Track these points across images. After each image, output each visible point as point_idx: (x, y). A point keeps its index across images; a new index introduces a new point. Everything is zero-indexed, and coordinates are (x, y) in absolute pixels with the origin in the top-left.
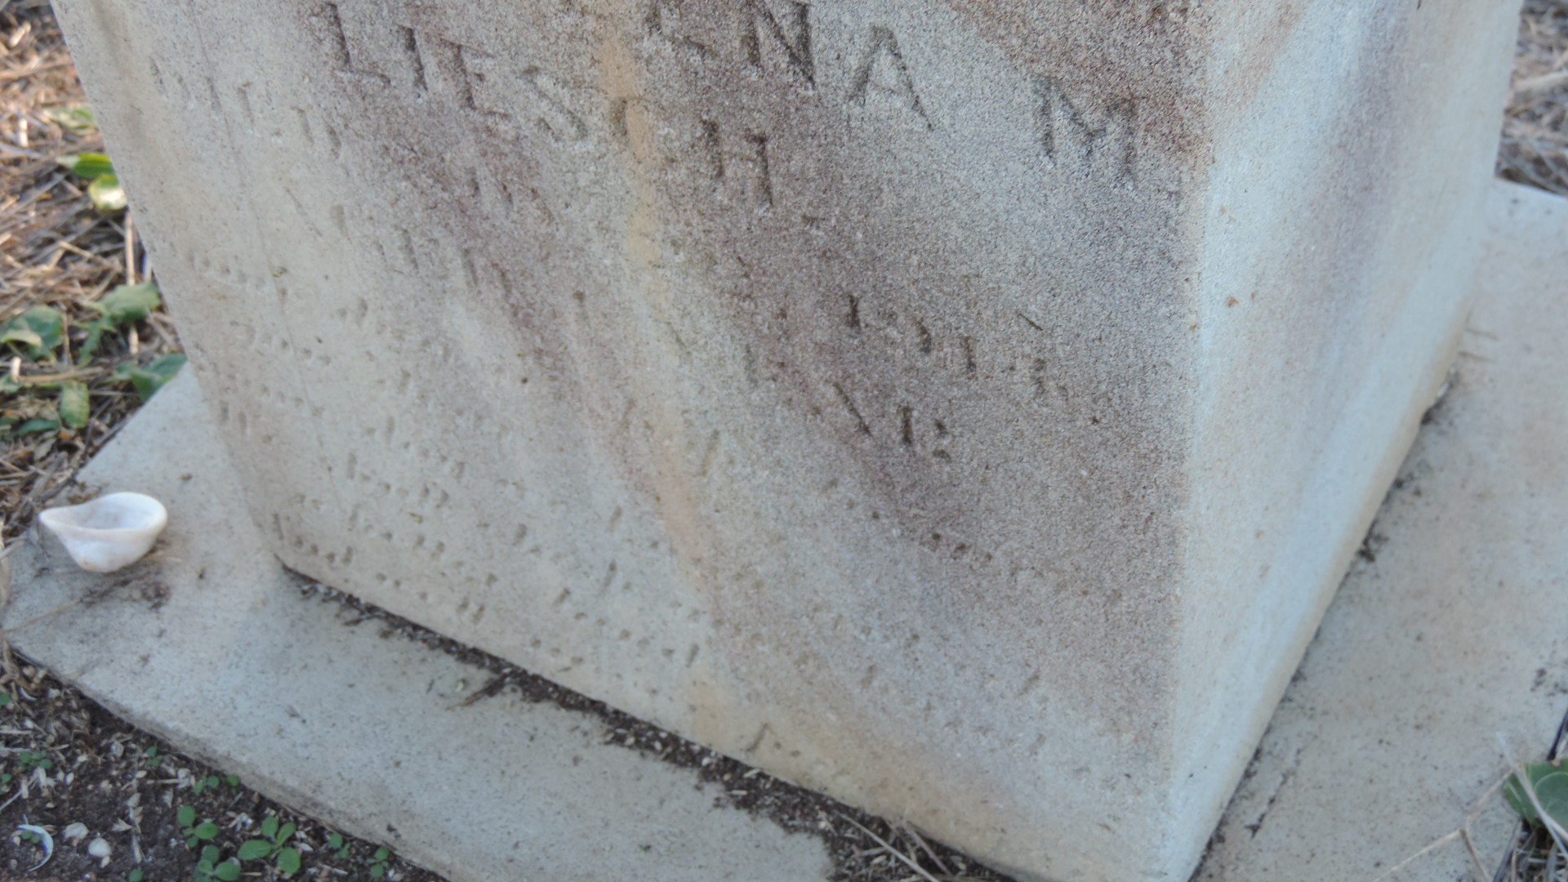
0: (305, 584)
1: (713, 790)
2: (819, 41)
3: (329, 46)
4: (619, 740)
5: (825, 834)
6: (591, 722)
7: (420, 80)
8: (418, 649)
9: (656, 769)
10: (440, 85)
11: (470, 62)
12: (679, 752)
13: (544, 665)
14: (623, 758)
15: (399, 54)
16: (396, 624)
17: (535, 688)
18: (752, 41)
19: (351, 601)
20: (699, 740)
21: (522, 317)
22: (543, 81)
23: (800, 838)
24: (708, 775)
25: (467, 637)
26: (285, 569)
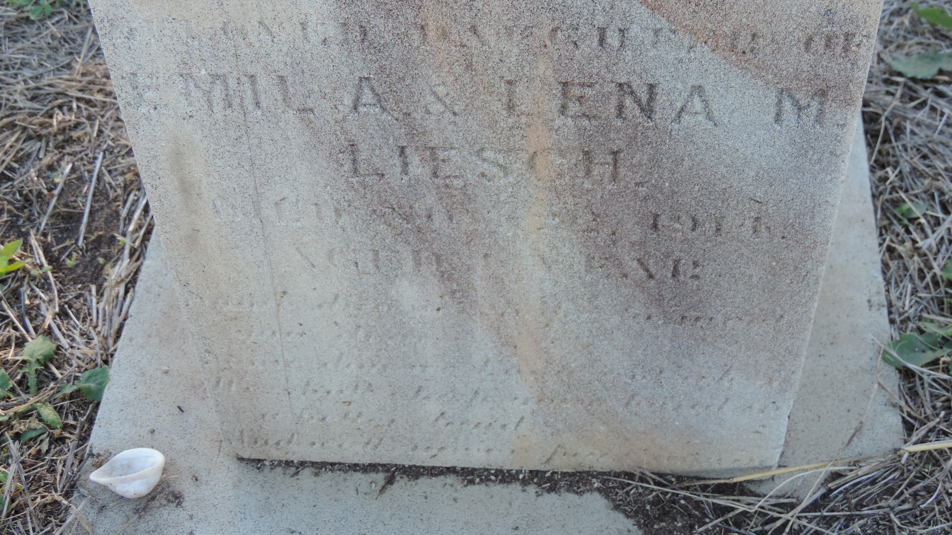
0: (257, 463)
1: (532, 489)
3: (348, 166)
4: (472, 482)
5: (598, 490)
6: (451, 479)
7: (405, 172)
8: (339, 476)
9: (498, 489)
10: (418, 168)
11: (441, 155)
12: (505, 477)
13: (422, 458)
14: (477, 490)
15: (397, 161)
16: (320, 467)
17: (414, 472)
18: (621, 108)
19: (288, 464)
20: (515, 467)
21: (445, 277)
22: (487, 154)
23: (587, 495)
24: (525, 482)
25: (366, 460)
26: (241, 459)
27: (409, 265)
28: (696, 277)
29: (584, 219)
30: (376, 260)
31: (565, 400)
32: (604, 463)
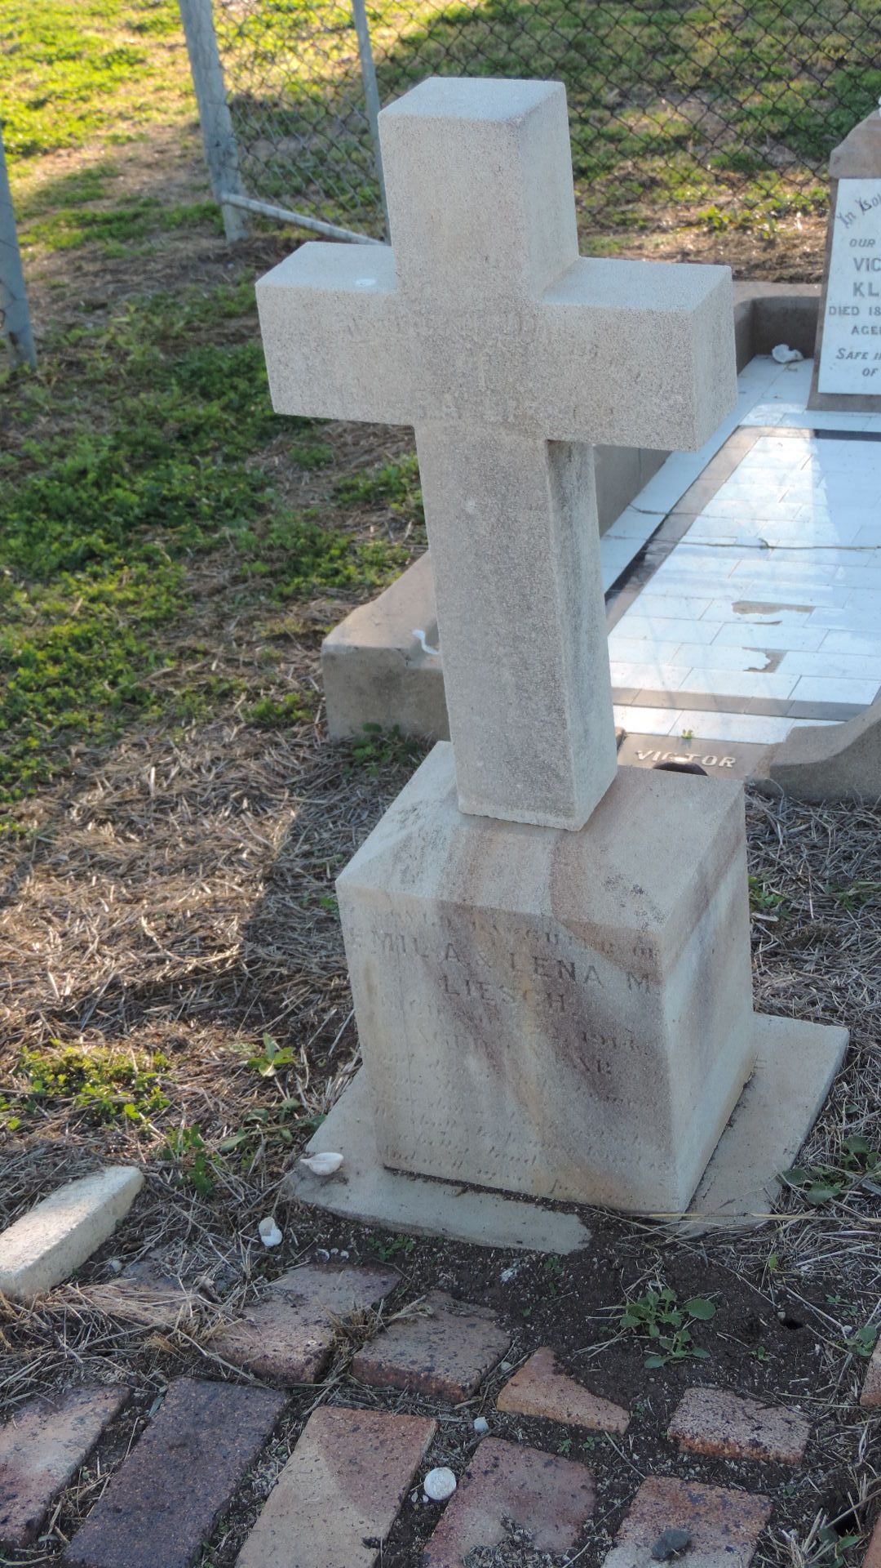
0: (393, 1171)
1: (541, 1208)
2: (577, 971)
3: (443, 987)
4: (509, 1199)
5: (577, 1213)
6: (498, 1196)
7: (469, 993)
8: (437, 1185)
9: (522, 1205)
10: (475, 993)
11: (485, 987)
12: (528, 1199)
13: (483, 1180)
14: (511, 1204)
15: (465, 987)
16: (428, 1178)
17: (478, 1189)
18: (560, 973)
19: (411, 1174)
20: (534, 1194)
21: (490, 1056)
22: (505, 989)
23: (570, 1216)
24: (538, 1204)
25: (453, 1177)
26: (386, 1168)
27: (472, 1047)
28: (609, 1072)
29: (552, 1030)
30: (457, 1042)
31: (555, 1146)
32: (582, 1197)
